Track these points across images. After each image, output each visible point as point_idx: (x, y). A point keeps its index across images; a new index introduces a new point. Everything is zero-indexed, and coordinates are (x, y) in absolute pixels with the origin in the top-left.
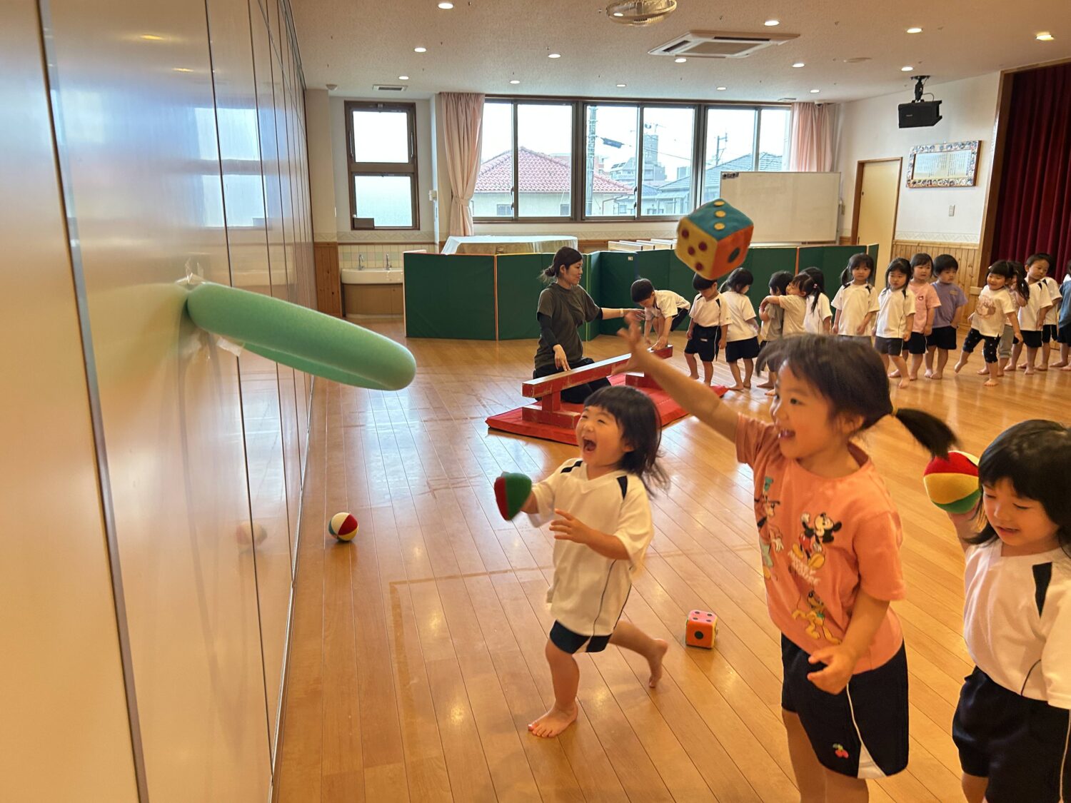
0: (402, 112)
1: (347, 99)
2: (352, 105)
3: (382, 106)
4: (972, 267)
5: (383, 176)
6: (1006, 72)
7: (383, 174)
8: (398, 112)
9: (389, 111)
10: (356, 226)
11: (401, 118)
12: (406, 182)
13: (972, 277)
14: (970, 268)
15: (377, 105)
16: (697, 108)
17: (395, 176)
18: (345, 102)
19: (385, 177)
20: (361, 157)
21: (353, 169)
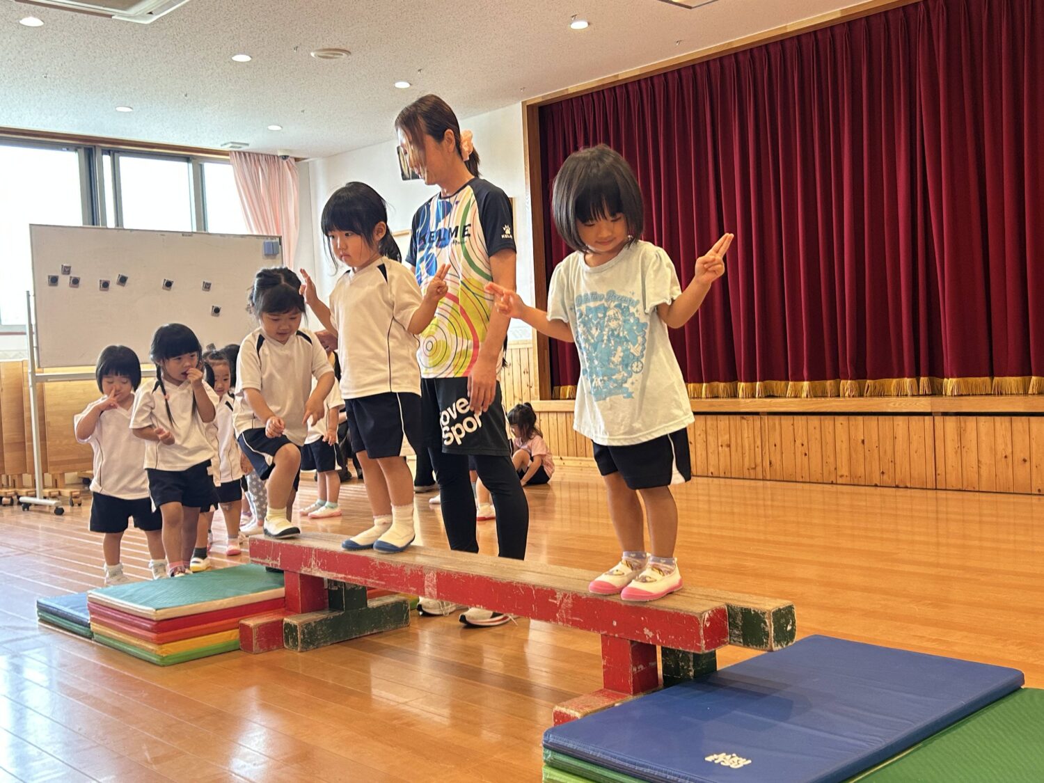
4: (528, 373)
6: (528, 104)
13: (531, 387)
14: (527, 375)
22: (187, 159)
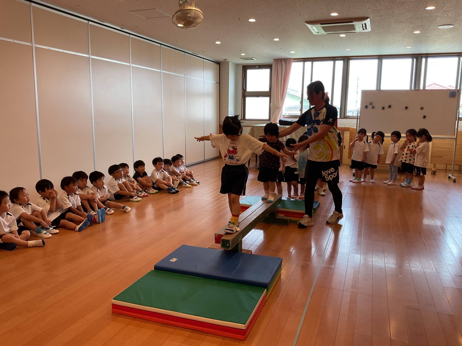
0: (268, 68)
1: (243, 65)
2: (245, 68)
3: (258, 66)
5: (258, 97)
8: (266, 69)
9: (262, 69)
11: (267, 71)
12: (267, 99)
15: (256, 66)
17: (263, 97)
18: (243, 66)
20: (249, 89)
21: (245, 94)
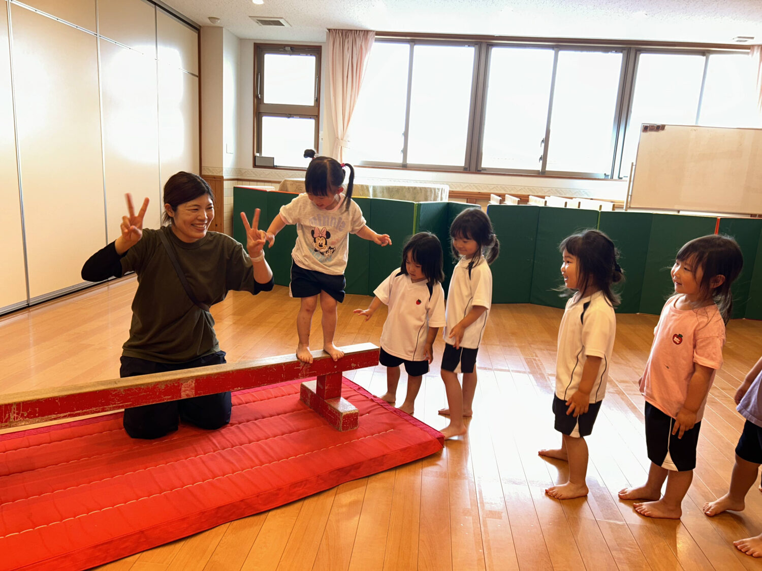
0: (312, 55)
2: (261, 49)
3: (289, 48)
5: (289, 117)
7: (289, 116)
8: (307, 55)
9: (299, 55)
10: (257, 164)
11: (309, 61)
12: (311, 123)
15: (285, 47)
16: (625, 52)
17: (300, 118)
18: (255, 43)
19: (291, 119)
20: (269, 98)
21: (260, 110)
22: (703, 53)
